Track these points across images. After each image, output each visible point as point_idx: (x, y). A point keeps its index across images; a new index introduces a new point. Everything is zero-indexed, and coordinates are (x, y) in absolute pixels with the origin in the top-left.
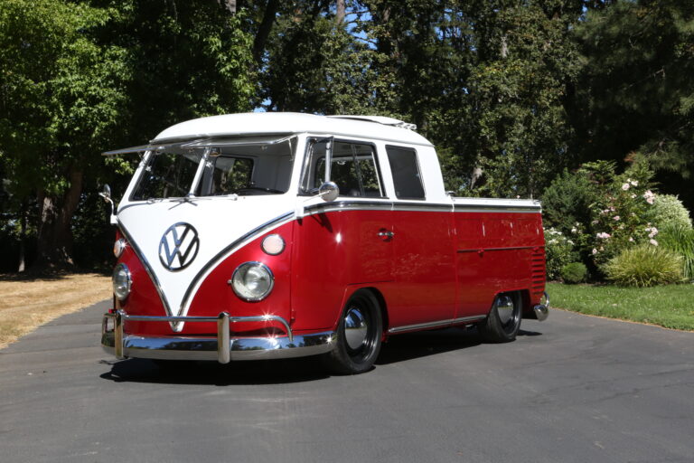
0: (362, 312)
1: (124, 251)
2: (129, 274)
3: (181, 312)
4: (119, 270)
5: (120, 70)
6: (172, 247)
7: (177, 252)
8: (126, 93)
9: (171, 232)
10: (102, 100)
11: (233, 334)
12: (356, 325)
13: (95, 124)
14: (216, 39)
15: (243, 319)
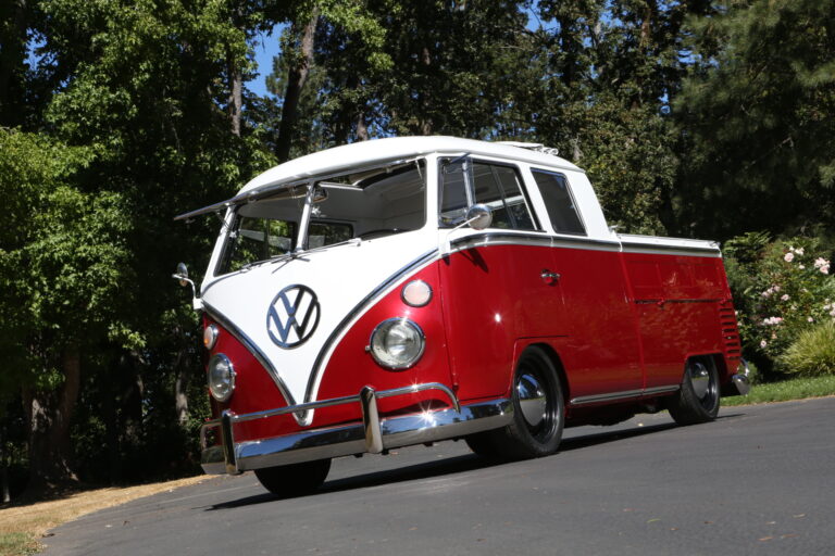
0: (536, 378)
1: (218, 338)
2: (231, 365)
3: (307, 398)
4: (217, 362)
5: (115, 219)
6: (284, 318)
7: (292, 321)
8: (127, 247)
9: (280, 300)
10: (97, 260)
11: (381, 415)
12: (532, 394)
13: (89, 293)
14: (232, 166)
15: (392, 392)
